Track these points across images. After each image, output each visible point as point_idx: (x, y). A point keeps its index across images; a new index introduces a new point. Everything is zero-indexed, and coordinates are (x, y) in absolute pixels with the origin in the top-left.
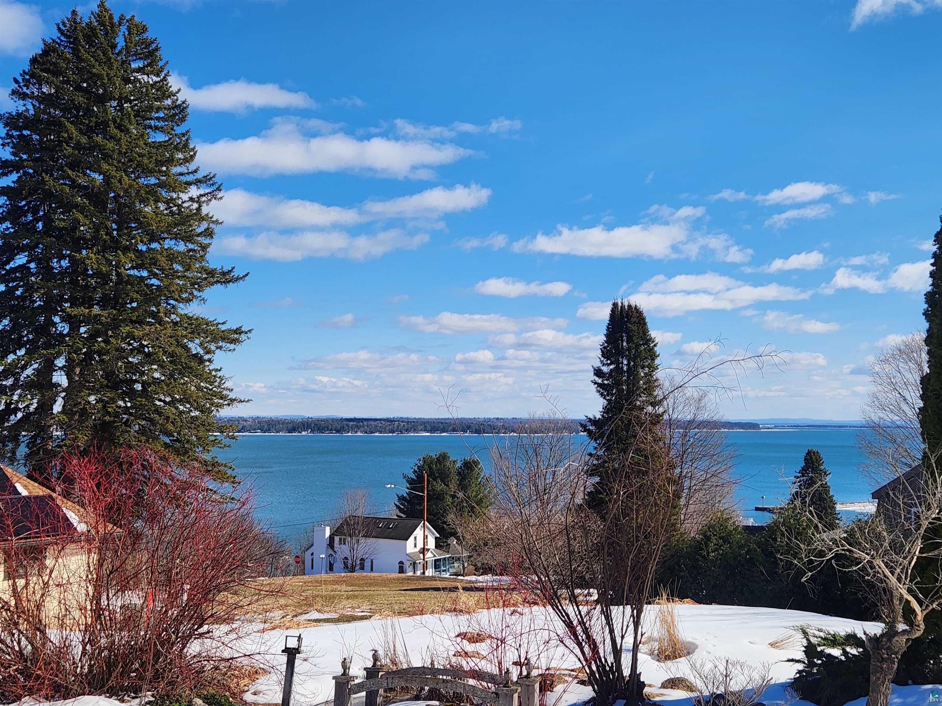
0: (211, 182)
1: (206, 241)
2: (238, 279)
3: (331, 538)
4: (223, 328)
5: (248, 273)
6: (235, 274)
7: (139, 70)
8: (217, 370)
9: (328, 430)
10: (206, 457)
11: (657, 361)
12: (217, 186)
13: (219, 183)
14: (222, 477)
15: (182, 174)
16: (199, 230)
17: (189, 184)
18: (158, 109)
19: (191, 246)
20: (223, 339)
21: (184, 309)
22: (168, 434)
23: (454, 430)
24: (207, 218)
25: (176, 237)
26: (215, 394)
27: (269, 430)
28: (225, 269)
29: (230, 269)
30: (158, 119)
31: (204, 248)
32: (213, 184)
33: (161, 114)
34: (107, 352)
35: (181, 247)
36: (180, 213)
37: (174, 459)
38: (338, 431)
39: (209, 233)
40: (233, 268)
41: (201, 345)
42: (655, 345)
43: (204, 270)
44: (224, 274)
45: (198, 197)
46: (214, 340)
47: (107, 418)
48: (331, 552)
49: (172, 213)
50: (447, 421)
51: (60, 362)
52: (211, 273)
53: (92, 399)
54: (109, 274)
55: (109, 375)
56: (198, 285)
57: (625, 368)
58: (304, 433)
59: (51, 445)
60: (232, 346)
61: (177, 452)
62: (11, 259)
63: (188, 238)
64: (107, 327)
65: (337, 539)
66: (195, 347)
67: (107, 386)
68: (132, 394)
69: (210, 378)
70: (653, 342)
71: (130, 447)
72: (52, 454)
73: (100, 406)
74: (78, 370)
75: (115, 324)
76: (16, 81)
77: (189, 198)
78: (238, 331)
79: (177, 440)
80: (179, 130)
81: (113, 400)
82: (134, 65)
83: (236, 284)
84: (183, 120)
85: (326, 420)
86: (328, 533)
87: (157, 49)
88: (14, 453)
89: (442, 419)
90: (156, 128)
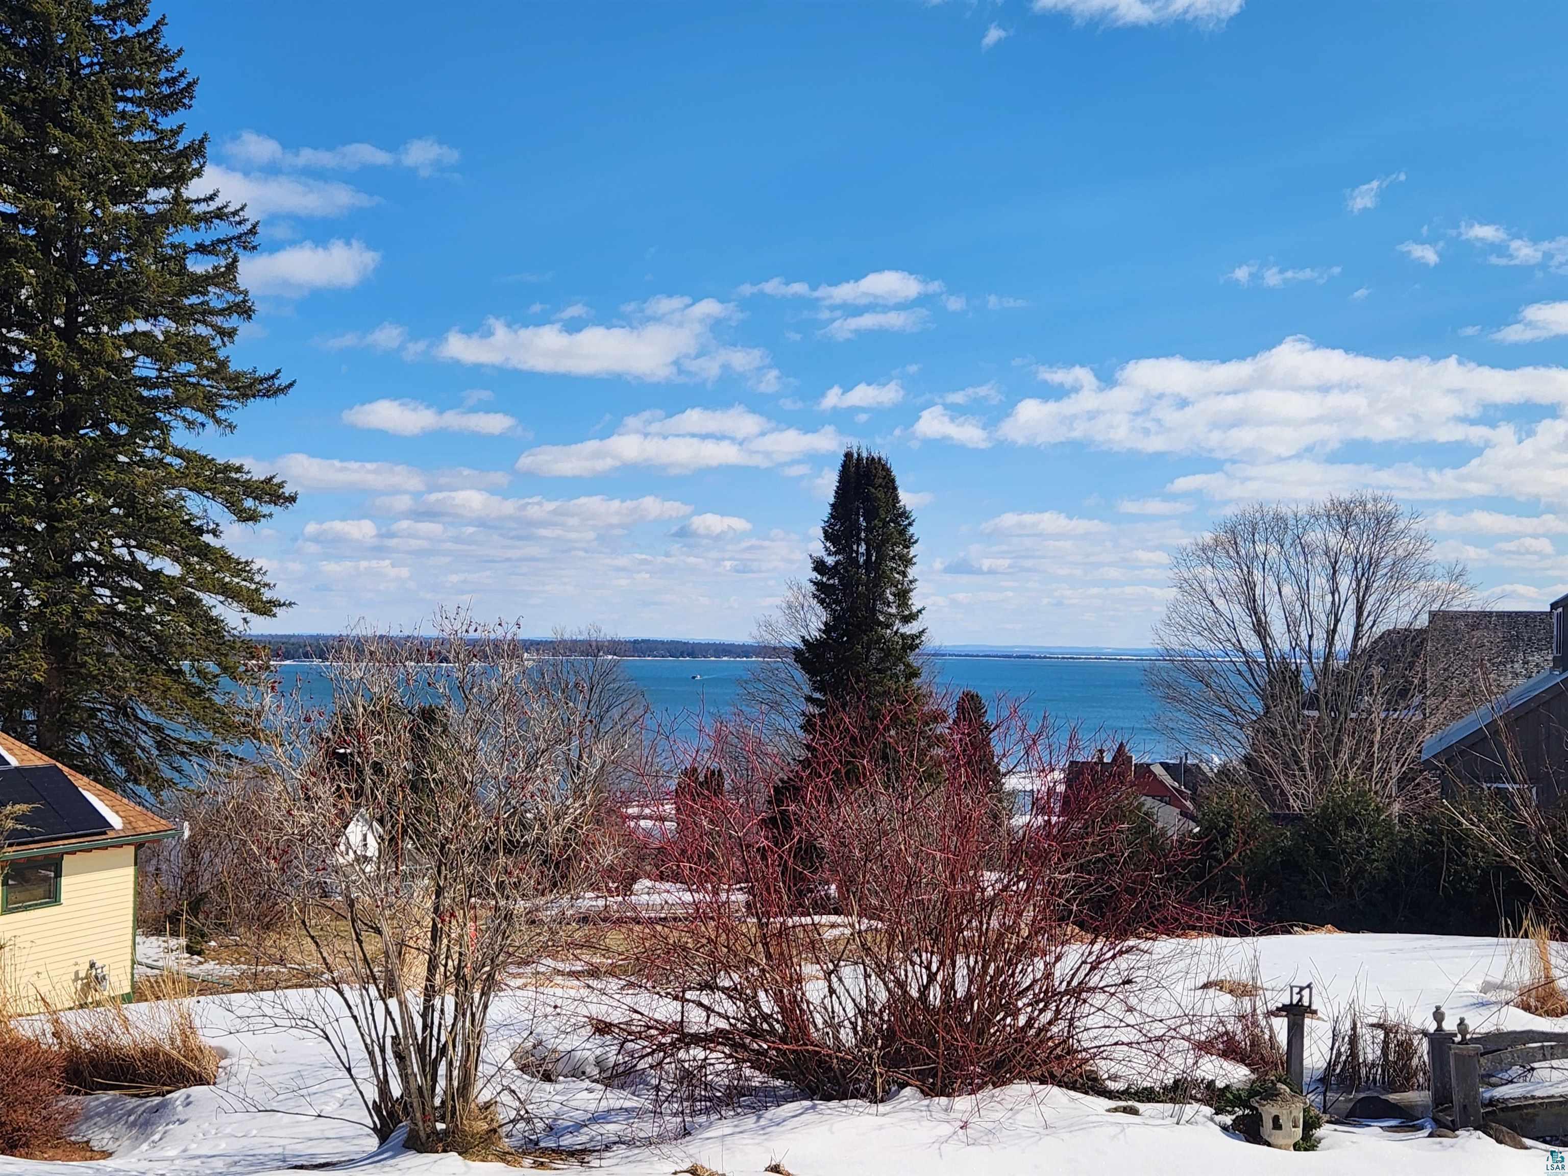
0: (237, 219)
2: (278, 391)
5: (295, 381)
6: (278, 381)
11: (913, 551)
12: (249, 227)
13: (252, 221)
17: (198, 219)
18: (139, 83)
19: (204, 330)
23: (306, 655)
28: (268, 373)
29: (273, 373)
32: (240, 223)
40: (279, 371)
42: (910, 524)
45: (213, 244)
50: (292, 640)
57: (862, 560)
70: (907, 518)
77: (196, 244)
83: (272, 400)
89: (282, 636)
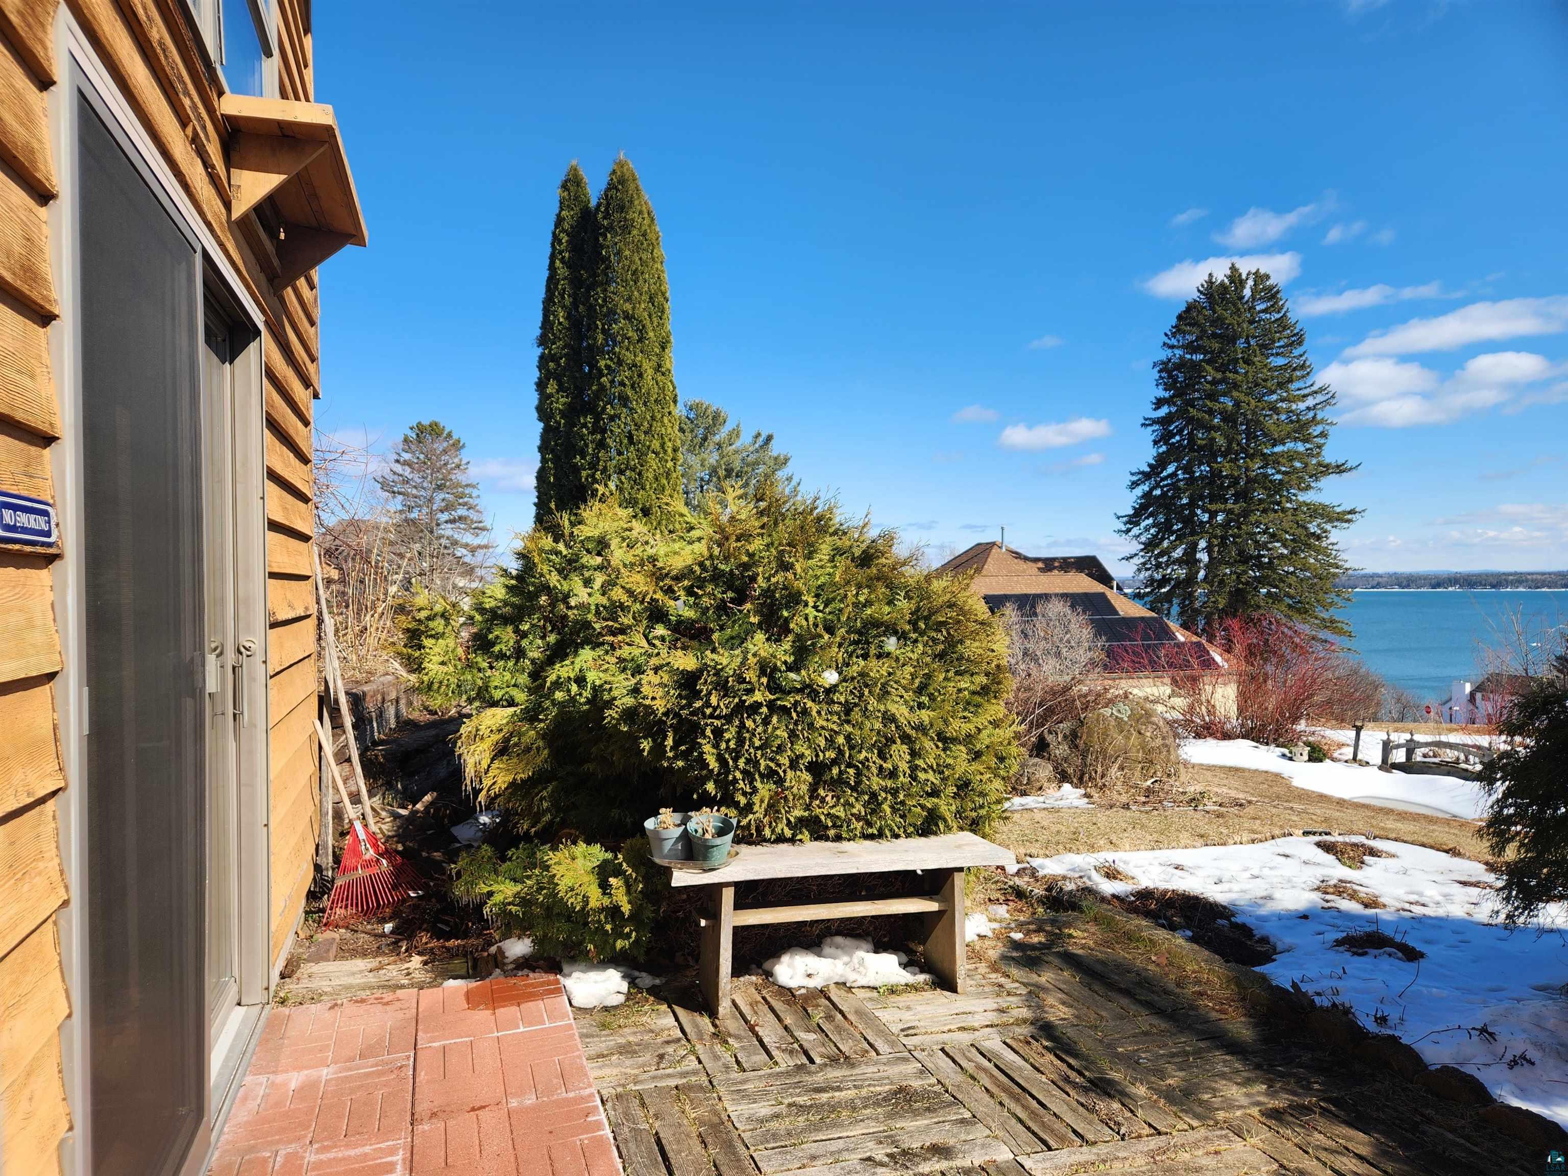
0: (1325, 392)
1: (1322, 441)
2: (1350, 469)
3: (1472, 695)
4: (1338, 510)
6: (1348, 465)
7: (1265, 311)
8: (1333, 544)
9: (1481, 584)
10: (1325, 615)
14: (1340, 632)
15: (1299, 389)
16: (1315, 434)
17: (1305, 396)
18: (1280, 339)
19: (1308, 446)
20: (1338, 520)
21: (1303, 497)
22: (1291, 597)
24: (1322, 421)
25: (1296, 439)
26: (1331, 565)
27: (1408, 586)
28: (1339, 463)
29: (1343, 462)
30: (1280, 347)
31: (1320, 447)
33: (1281, 343)
34: (1239, 536)
35: (1301, 447)
36: (1298, 421)
37: (1296, 616)
38: (1493, 587)
39: (1323, 435)
40: (1346, 461)
41: (1318, 525)
43: (1320, 464)
44: (1338, 466)
45: (1314, 406)
46: (1330, 521)
47: (1241, 586)
48: (1471, 707)
49: (1292, 422)
51: (1202, 544)
52: (1327, 466)
53: (1228, 571)
54: (1239, 477)
55: (1241, 553)
56: (1315, 476)
58: (1450, 589)
59: (1197, 605)
60: (1346, 525)
61: (1299, 611)
62: (1165, 469)
63: (1306, 441)
64: (1239, 516)
65: (1479, 696)
66: (1313, 528)
67: (1240, 561)
68: (1260, 566)
69: (1325, 552)
71: (1259, 607)
72: (1197, 612)
73: (1234, 577)
74: (1216, 549)
75: (1246, 513)
76: (1166, 335)
77: (1306, 407)
78: (1353, 512)
79: (1299, 602)
80: (1296, 352)
81: (1245, 572)
82: (1258, 308)
83: (1349, 473)
84: (1300, 343)
85: (1479, 575)
86: (1468, 688)
87: (1278, 292)
88: (1169, 610)
90: (1278, 354)
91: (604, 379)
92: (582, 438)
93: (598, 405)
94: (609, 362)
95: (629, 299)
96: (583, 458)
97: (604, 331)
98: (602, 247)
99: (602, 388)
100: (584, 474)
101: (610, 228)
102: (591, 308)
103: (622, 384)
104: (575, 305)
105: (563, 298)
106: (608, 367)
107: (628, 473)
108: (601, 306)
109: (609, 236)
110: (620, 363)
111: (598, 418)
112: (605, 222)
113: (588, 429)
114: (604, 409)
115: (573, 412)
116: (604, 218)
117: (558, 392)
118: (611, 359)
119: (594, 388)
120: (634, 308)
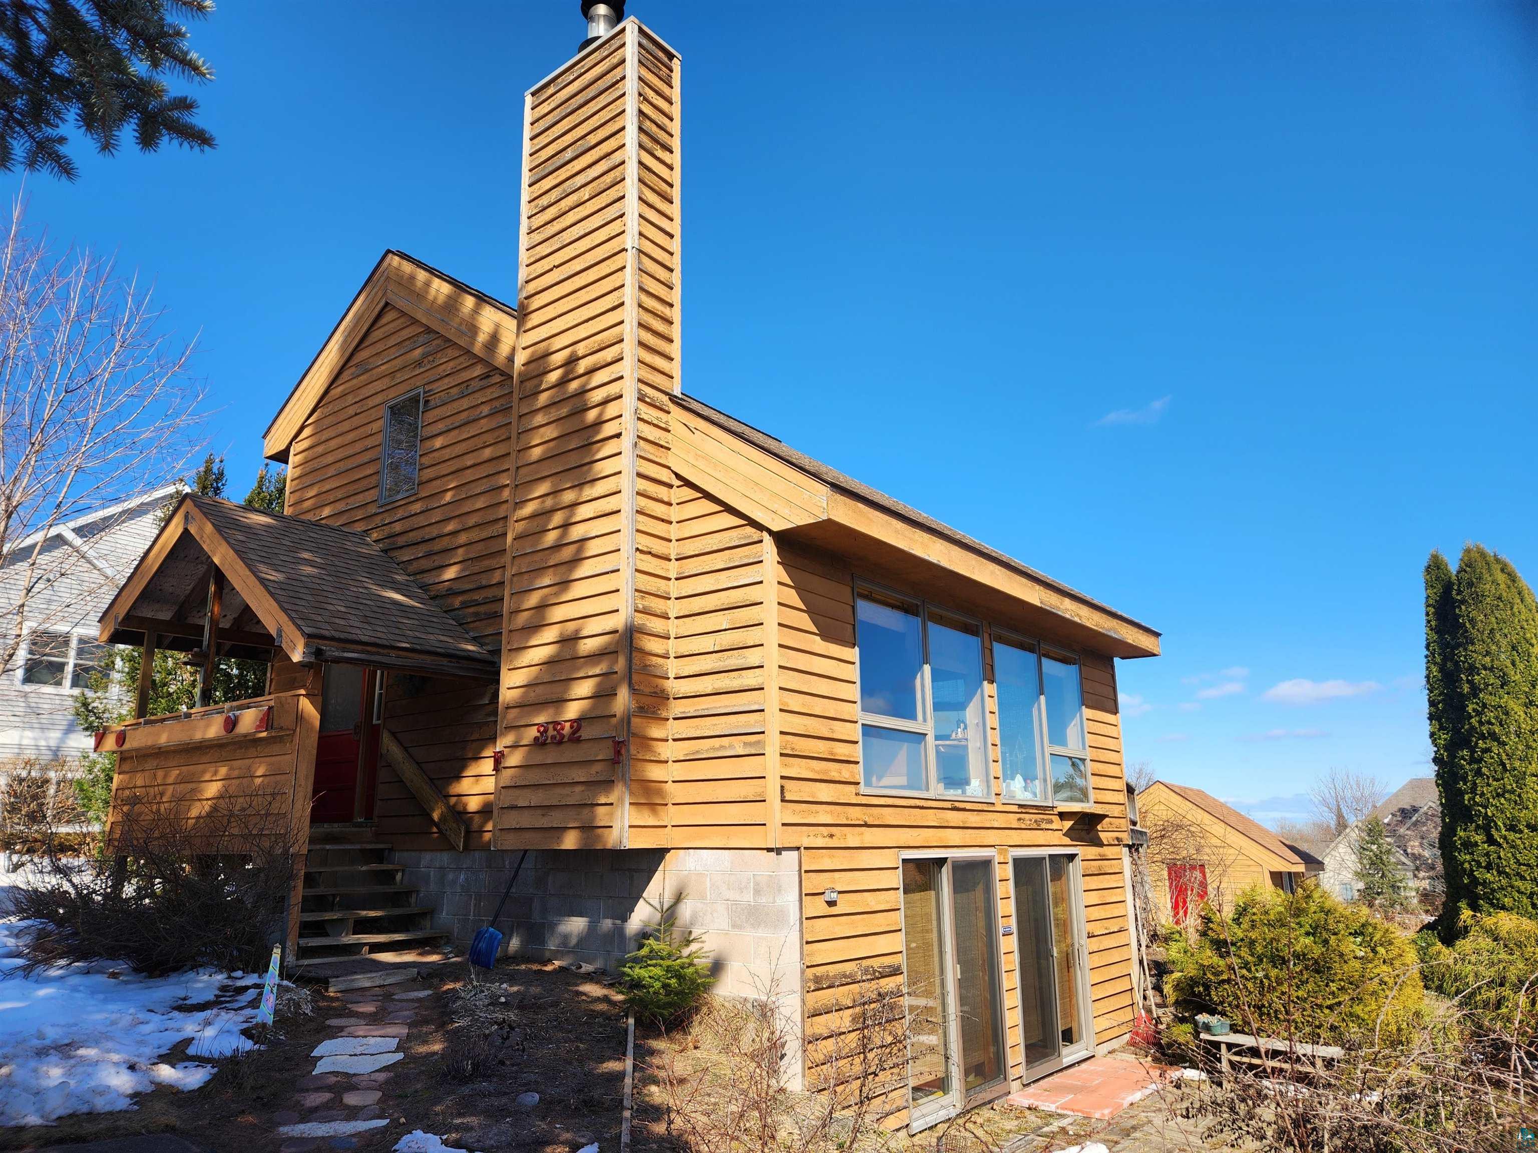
91: (1473, 720)
92: (1462, 767)
93: (1472, 741)
94: (1475, 706)
95: (1488, 653)
96: (1465, 784)
97: (1468, 681)
98: (1460, 616)
99: (1473, 728)
100: (1466, 797)
101: (1463, 602)
102: (1456, 664)
103: (1489, 722)
104: (1445, 660)
105: (1434, 657)
106: (1474, 710)
107: (1507, 795)
108: (1464, 662)
109: (1463, 607)
110: (1484, 706)
111: (1473, 751)
112: (1459, 597)
113: (1465, 760)
114: (1477, 743)
115: (1452, 747)
116: (1458, 594)
117: (1439, 730)
118: (1477, 704)
119: (1466, 727)
120: (1492, 661)
